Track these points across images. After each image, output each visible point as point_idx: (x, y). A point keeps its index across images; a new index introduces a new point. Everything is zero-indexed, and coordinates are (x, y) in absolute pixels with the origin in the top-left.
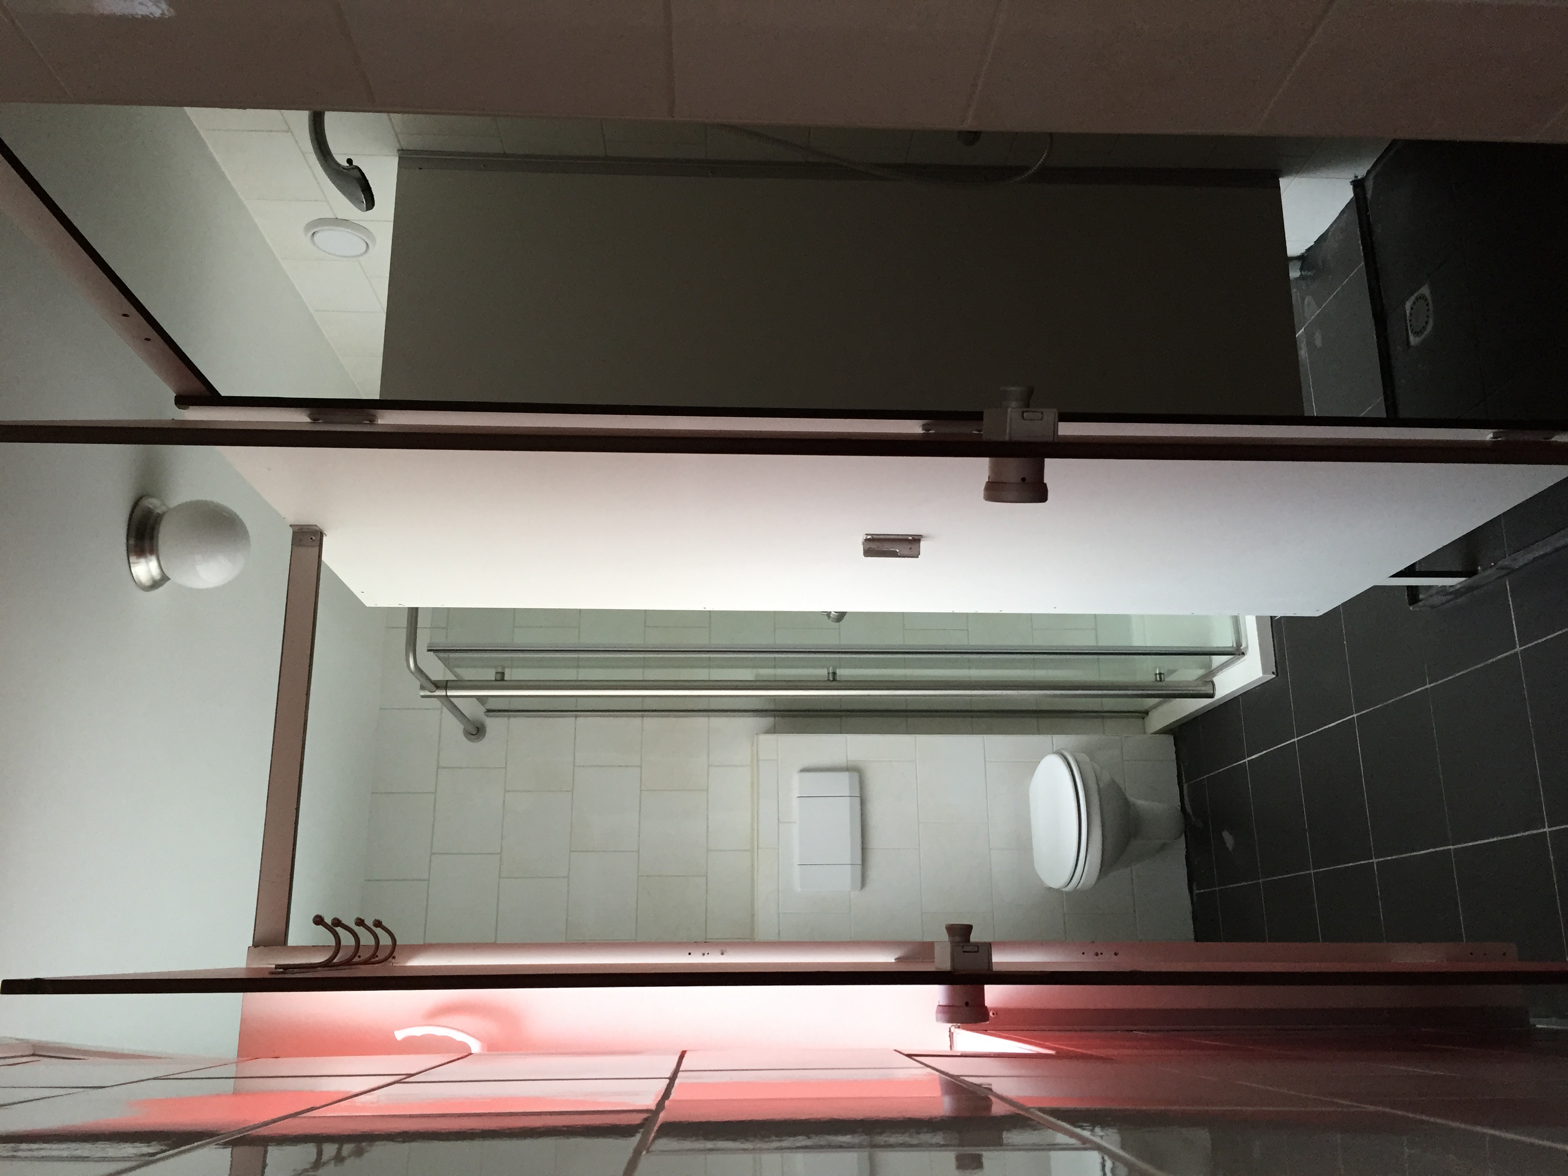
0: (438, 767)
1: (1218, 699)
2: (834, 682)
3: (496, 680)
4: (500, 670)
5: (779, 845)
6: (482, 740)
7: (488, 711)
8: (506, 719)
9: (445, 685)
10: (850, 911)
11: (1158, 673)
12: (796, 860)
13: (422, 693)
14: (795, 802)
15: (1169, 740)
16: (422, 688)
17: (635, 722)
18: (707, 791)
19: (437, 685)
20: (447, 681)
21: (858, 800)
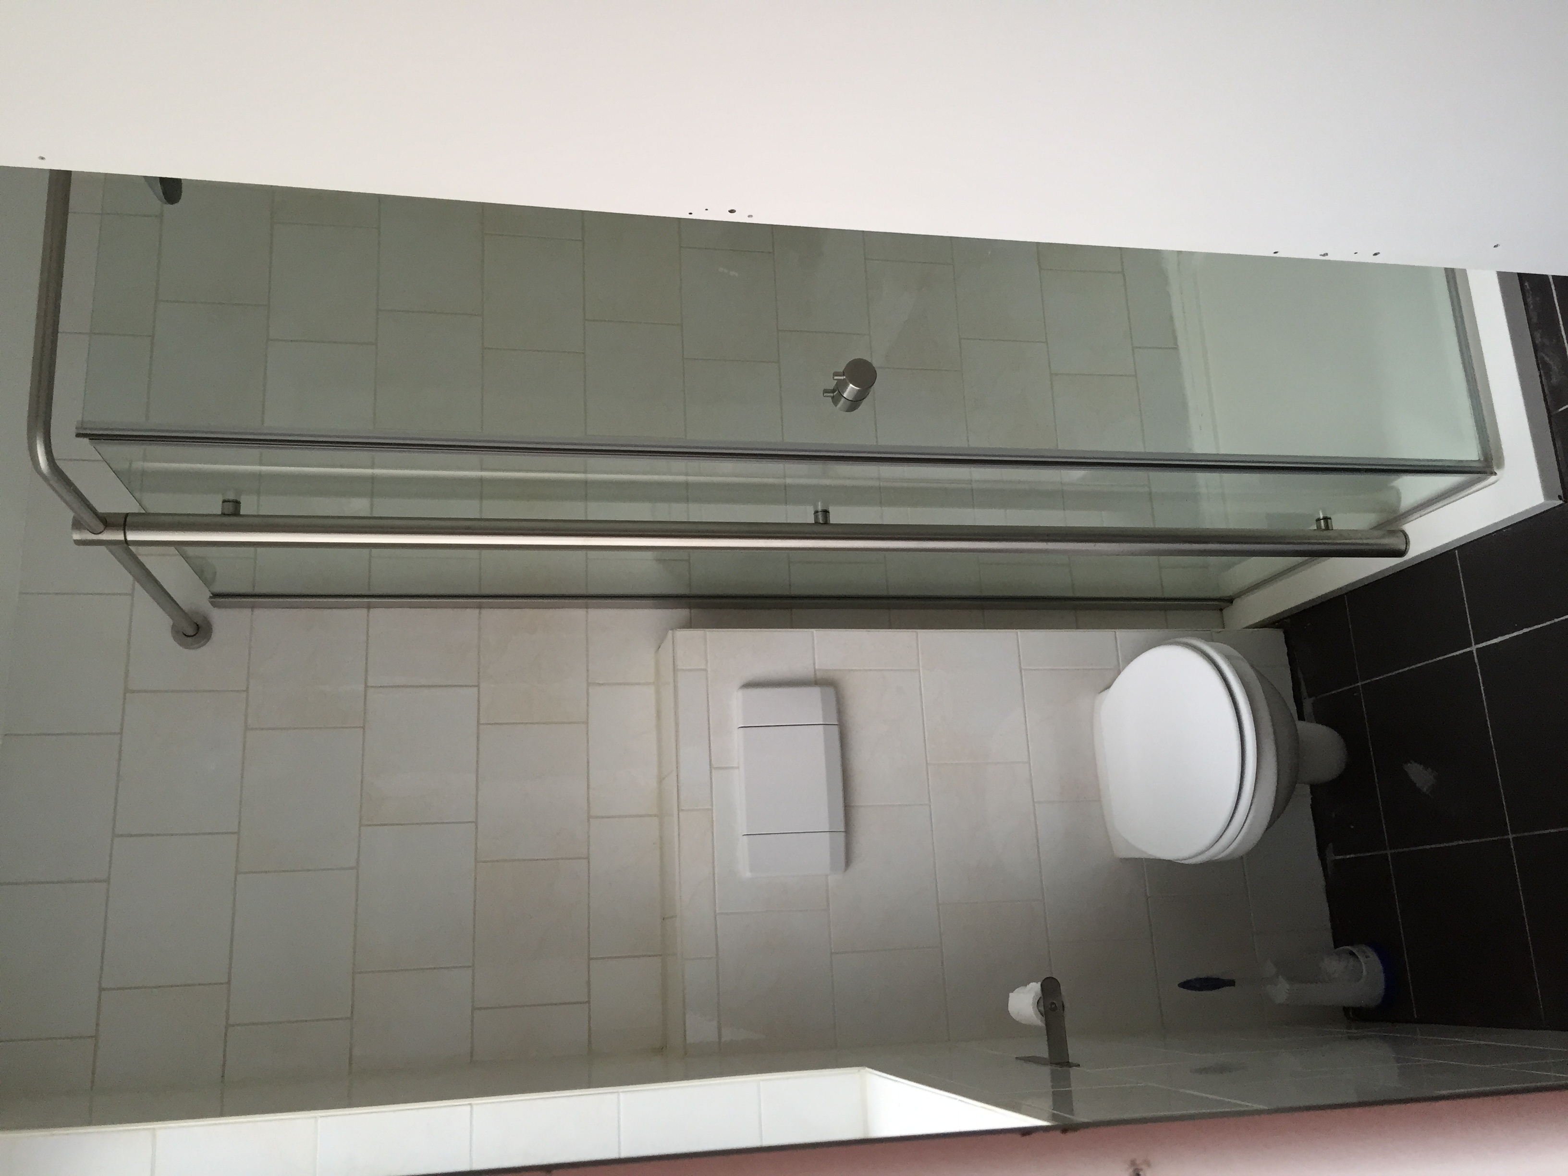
0: (127, 691)
1: (1413, 559)
2: (825, 526)
3: (223, 514)
4: (231, 496)
5: (712, 805)
6: (203, 645)
7: (216, 595)
8: (248, 612)
9: (124, 522)
10: (828, 905)
11: (1321, 516)
12: (741, 826)
13: (77, 536)
14: (737, 737)
15: (1278, 635)
16: (77, 525)
17: (469, 616)
18: (587, 723)
19: (108, 522)
20: (127, 514)
21: (835, 730)
